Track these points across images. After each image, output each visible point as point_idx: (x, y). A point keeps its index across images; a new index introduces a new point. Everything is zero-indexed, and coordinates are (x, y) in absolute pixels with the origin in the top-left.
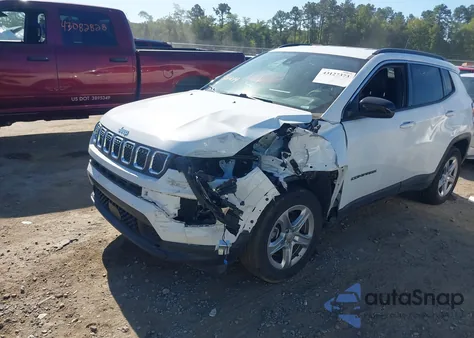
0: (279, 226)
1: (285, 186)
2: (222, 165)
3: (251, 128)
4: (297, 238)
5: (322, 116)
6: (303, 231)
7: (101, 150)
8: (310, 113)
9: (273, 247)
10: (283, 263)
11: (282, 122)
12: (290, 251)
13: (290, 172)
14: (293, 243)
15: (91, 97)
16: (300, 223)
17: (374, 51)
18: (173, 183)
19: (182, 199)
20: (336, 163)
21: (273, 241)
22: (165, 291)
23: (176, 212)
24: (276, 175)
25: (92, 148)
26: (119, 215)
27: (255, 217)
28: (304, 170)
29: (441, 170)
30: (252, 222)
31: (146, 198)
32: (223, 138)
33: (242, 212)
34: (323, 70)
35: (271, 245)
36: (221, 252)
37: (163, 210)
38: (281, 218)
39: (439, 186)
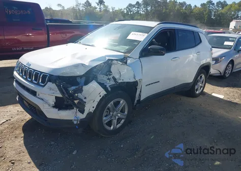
0: (108, 109)
1: (110, 89)
2: (79, 80)
3: (91, 61)
4: (119, 115)
5: (129, 55)
6: (122, 111)
7: (19, 74)
8: (123, 54)
9: (105, 119)
10: (112, 128)
11: (107, 58)
12: (115, 121)
13: (112, 83)
14: (117, 117)
15: (23, 48)
16: (120, 107)
17: (158, 23)
18: (51, 89)
19: (56, 97)
20: (134, 78)
21: (106, 116)
22: (52, 143)
23: (54, 103)
24: (105, 84)
25: (15, 73)
26: (28, 107)
27: (95, 105)
28: (120, 81)
29: (196, 81)
30: (93, 107)
31: (39, 97)
32: (77, 66)
33: (85, 102)
34: (132, 33)
35: (104, 118)
36: (75, 122)
37: (46, 103)
38: (109, 105)
39: (196, 88)
